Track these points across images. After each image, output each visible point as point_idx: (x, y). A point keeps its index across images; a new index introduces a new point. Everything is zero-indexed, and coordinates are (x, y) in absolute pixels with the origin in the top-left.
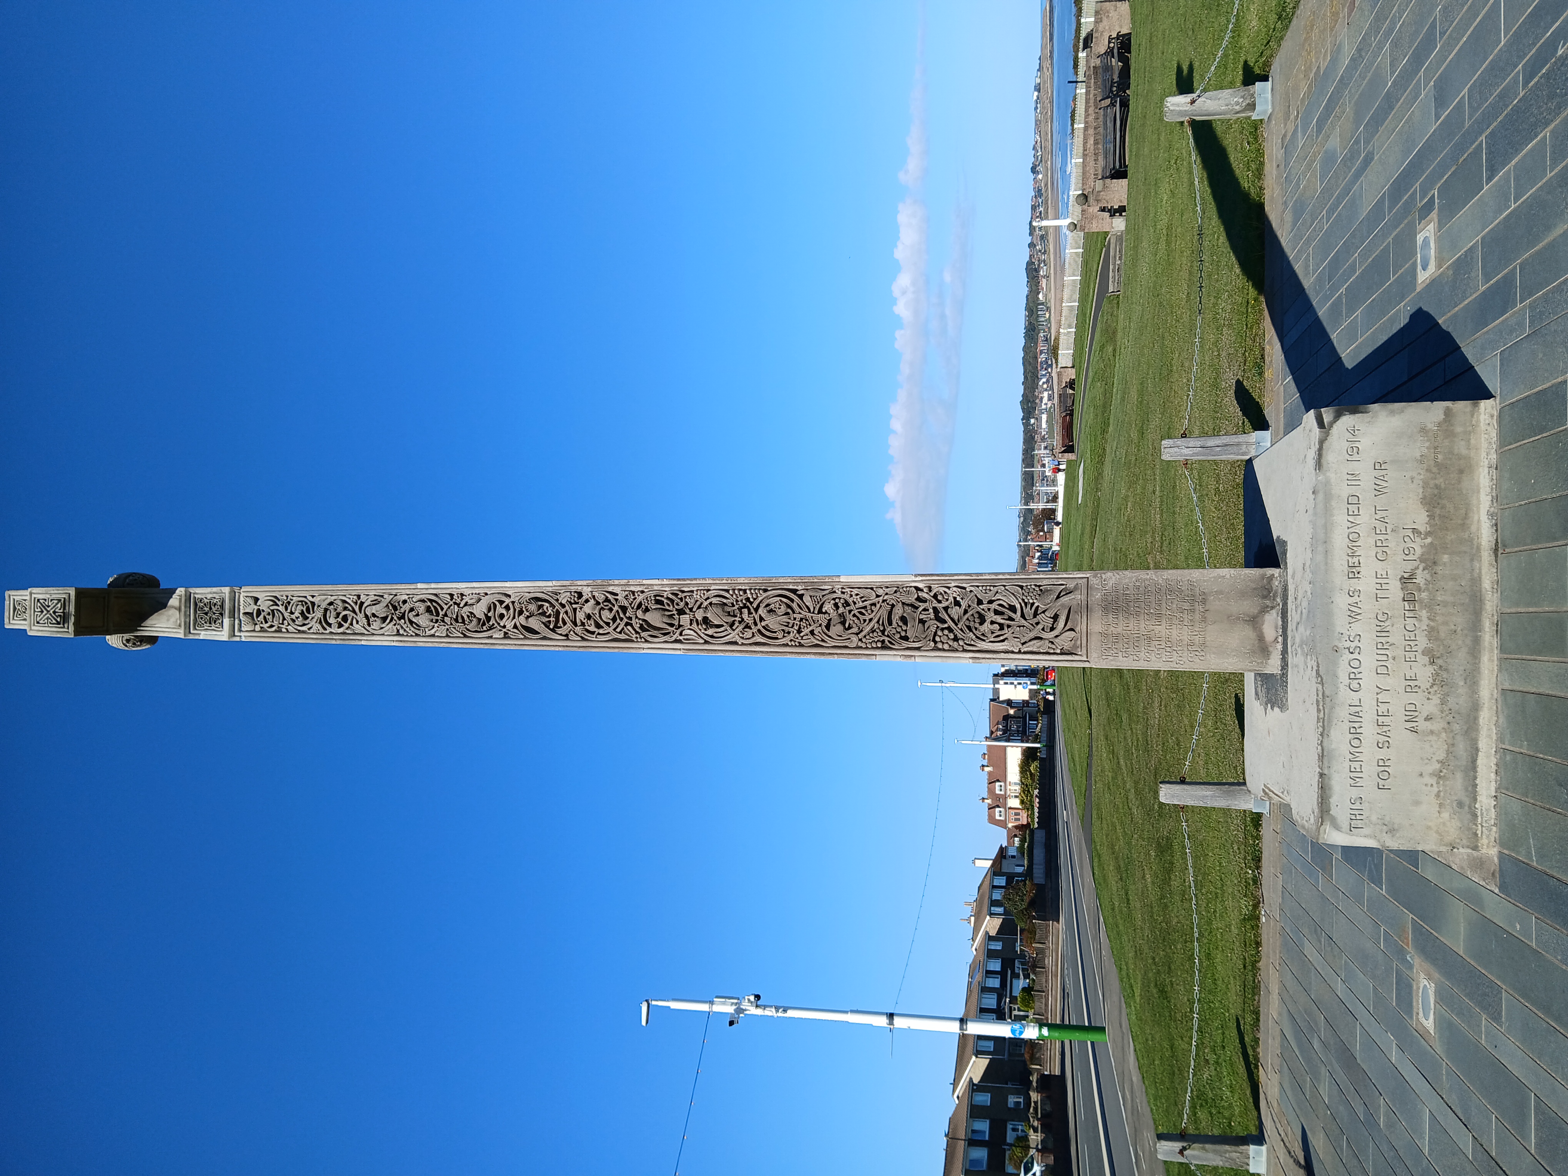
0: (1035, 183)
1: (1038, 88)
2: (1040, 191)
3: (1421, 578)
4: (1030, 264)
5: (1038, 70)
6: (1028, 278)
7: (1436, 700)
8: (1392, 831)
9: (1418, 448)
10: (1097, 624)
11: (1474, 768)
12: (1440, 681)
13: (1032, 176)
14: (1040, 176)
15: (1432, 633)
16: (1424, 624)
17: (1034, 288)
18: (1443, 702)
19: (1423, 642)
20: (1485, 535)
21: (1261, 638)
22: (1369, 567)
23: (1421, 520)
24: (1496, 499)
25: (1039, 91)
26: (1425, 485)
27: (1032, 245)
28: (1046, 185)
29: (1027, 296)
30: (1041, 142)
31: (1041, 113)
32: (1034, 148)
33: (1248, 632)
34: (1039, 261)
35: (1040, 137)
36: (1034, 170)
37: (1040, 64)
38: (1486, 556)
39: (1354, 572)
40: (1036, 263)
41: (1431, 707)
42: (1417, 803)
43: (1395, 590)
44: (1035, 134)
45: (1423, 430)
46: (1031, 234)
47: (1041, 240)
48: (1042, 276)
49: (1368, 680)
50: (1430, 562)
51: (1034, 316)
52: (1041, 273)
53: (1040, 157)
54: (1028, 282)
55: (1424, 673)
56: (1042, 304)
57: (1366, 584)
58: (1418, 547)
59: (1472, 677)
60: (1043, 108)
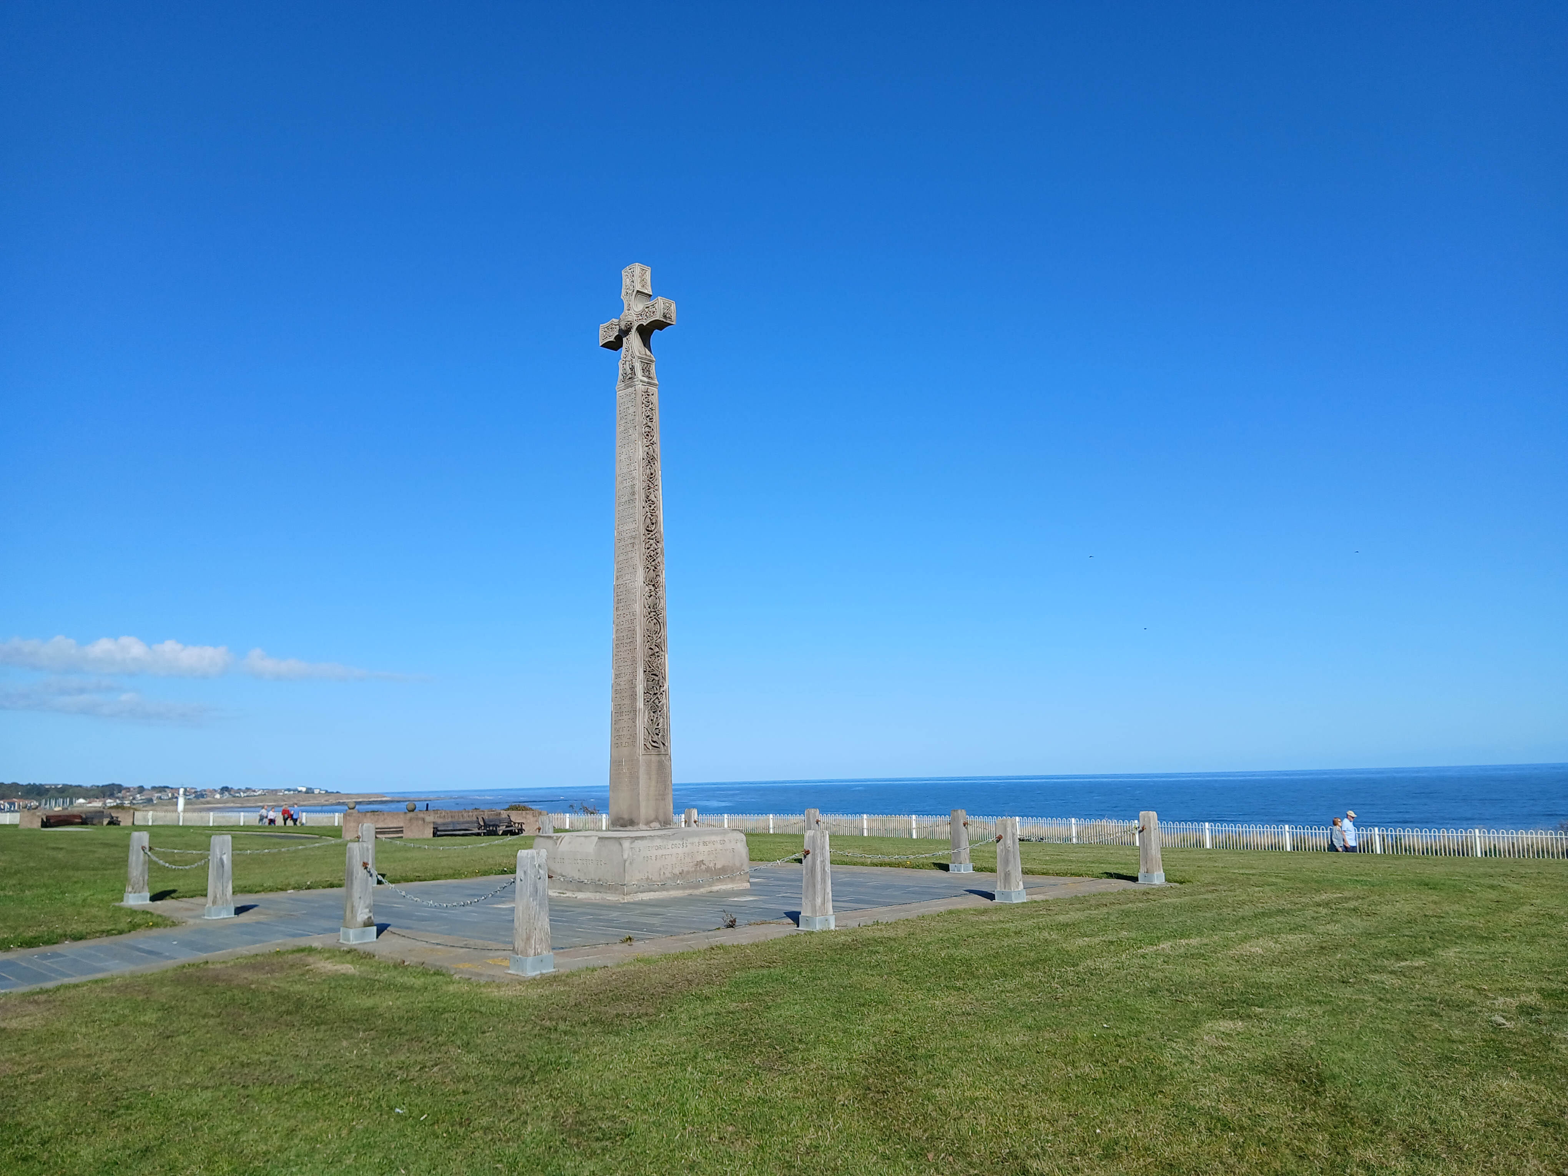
0: (210, 792)
1: (309, 791)
2: (202, 796)
3: (703, 867)
4: (120, 788)
5: (327, 792)
6: (103, 786)
7: (669, 875)
8: (631, 863)
9: (738, 864)
10: (654, 758)
11: (650, 891)
12: (675, 877)
13: (218, 787)
14: (218, 796)
15: (688, 872)
16: (691, 870)
17: (91, 793)
18: (669, 878)
19: (685, 869)
20: (715, 888)
21: (652, 822)
22: (706, 849)
23: (719, 866)
24: (724, 890)
25: (307, 792)
26: (728, 866)
27: (141, 789)
28: (208, 803)
29: (80, 786)
30: (255, 796)
31: (284, 795)
32: (248, 789)
33: (652, 817)
34: (123, 798)
35: (259, 795)
36: (225, 789)
37: (333, 793)
38: (709, 889)
39: (705, 843)
40: (120, 795)
41: (668, 875)
42: (639, 872)
43: (700, 859)
44: (263, 790)
45: (742, 865)
46: (154, 788)
47: (146, 799)
48: (105, 802)
49: (675, 850)
50: (708, 870)
51: (56, 794)
52: (109, 801)
53: (237, 795)
54: (98, 787)
55: (677, 871)
56: (71, 803)
57: (702, 848)
58: (712, 865)
59: (677, 887)
60: (289, 797)
